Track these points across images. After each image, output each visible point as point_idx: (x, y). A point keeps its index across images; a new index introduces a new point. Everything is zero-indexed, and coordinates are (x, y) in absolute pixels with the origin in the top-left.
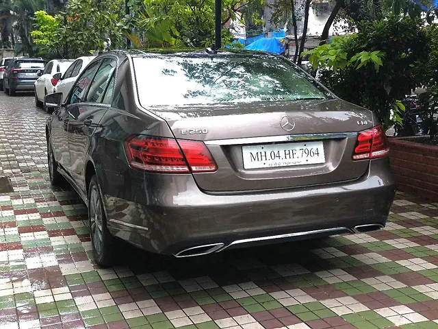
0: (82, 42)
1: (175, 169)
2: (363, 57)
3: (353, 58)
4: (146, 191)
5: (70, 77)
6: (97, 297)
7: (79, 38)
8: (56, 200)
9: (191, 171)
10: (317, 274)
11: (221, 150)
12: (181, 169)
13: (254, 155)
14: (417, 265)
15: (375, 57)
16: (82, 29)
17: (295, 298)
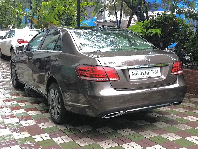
0: (5, 21)
1: (102, 79)
2: (154, 31)
3: (149, 32)
4: (88, 89)
5: (8, 38)
6: (63, 137)
7: (4, 19)
8: (20, 95)
9: (109, 80)
10: (153, 124)
11: (121, 71)
12: (104, 79)
13: (134, 73)
14: (192, 119)
15: (159, 31)
16: (5, 16)
17: (150, 134)
